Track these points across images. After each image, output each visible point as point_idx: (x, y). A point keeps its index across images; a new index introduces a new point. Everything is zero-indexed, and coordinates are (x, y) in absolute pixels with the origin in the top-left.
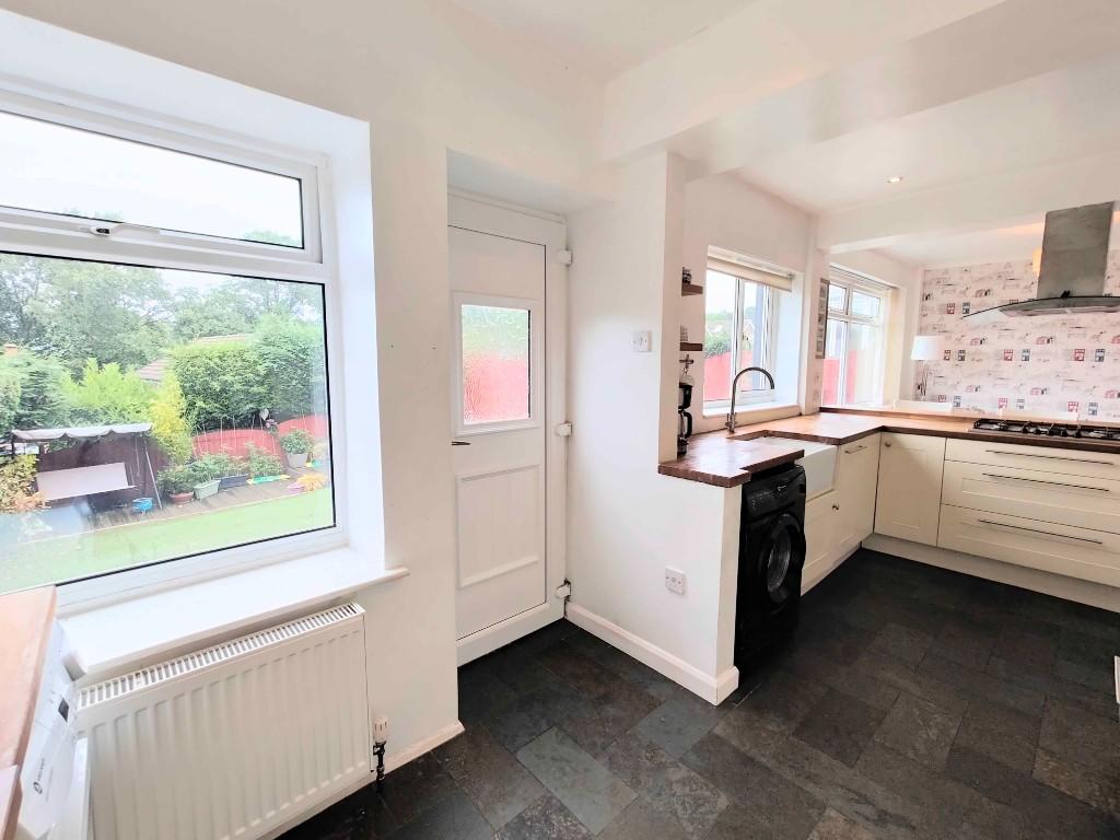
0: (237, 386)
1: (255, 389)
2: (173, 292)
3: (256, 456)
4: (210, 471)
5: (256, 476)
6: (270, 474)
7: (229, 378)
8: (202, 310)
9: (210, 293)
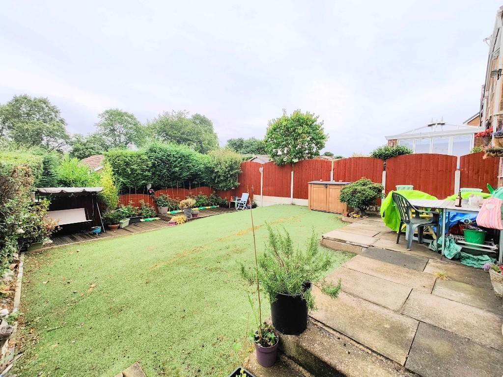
0: (139, 172)
1: (147, 173)
2: (71, 136)
3: (145, 207)
4: (126, 214)
5: (145, 218)
6: (151, 217)
7: (135, 167)
8: (85, 145)
9: (88, 137)
